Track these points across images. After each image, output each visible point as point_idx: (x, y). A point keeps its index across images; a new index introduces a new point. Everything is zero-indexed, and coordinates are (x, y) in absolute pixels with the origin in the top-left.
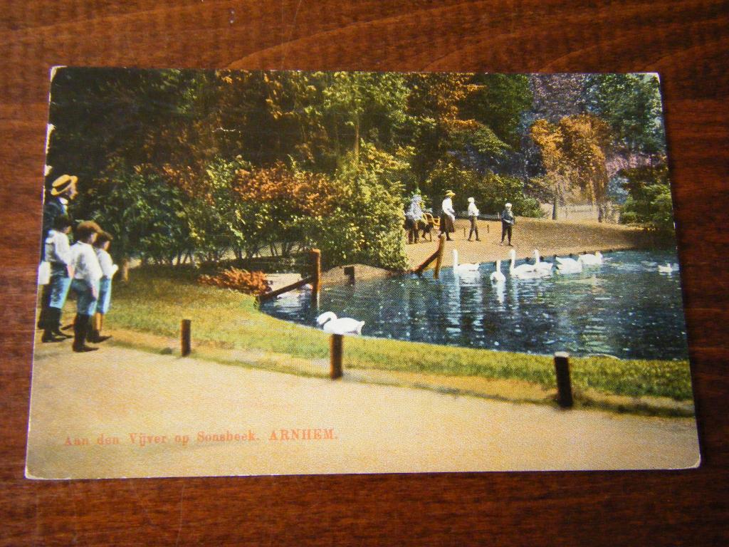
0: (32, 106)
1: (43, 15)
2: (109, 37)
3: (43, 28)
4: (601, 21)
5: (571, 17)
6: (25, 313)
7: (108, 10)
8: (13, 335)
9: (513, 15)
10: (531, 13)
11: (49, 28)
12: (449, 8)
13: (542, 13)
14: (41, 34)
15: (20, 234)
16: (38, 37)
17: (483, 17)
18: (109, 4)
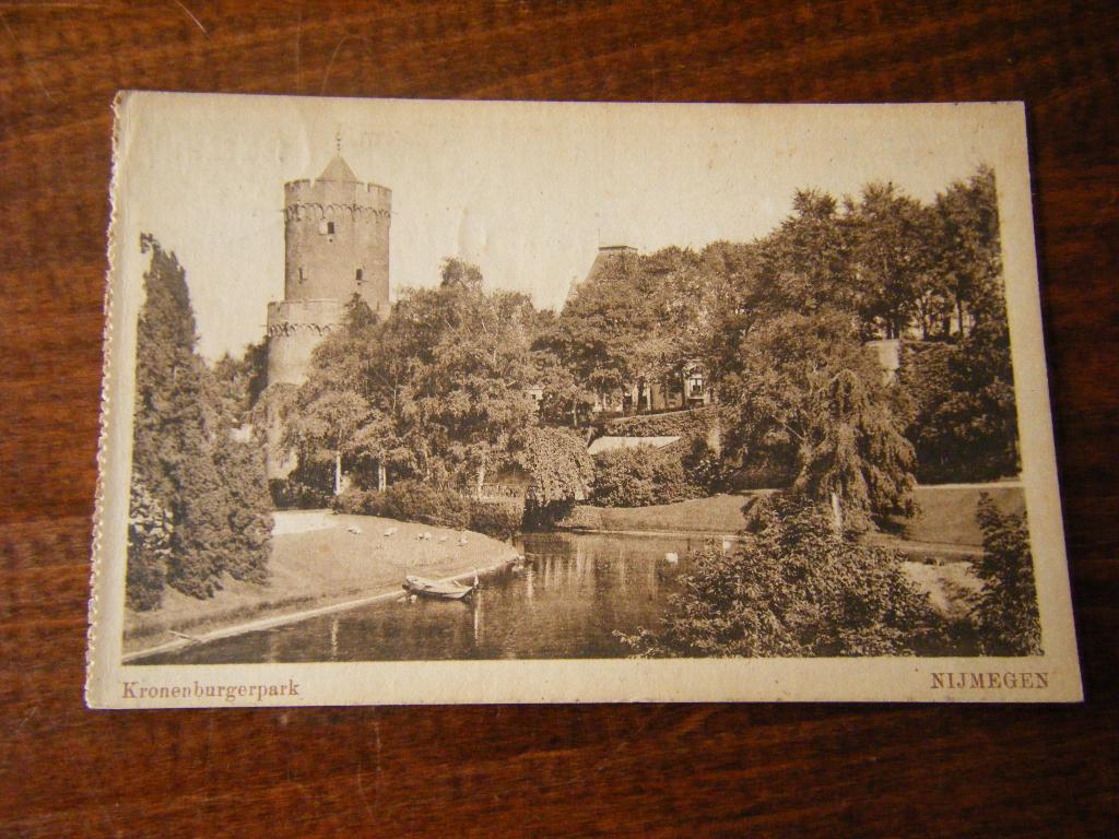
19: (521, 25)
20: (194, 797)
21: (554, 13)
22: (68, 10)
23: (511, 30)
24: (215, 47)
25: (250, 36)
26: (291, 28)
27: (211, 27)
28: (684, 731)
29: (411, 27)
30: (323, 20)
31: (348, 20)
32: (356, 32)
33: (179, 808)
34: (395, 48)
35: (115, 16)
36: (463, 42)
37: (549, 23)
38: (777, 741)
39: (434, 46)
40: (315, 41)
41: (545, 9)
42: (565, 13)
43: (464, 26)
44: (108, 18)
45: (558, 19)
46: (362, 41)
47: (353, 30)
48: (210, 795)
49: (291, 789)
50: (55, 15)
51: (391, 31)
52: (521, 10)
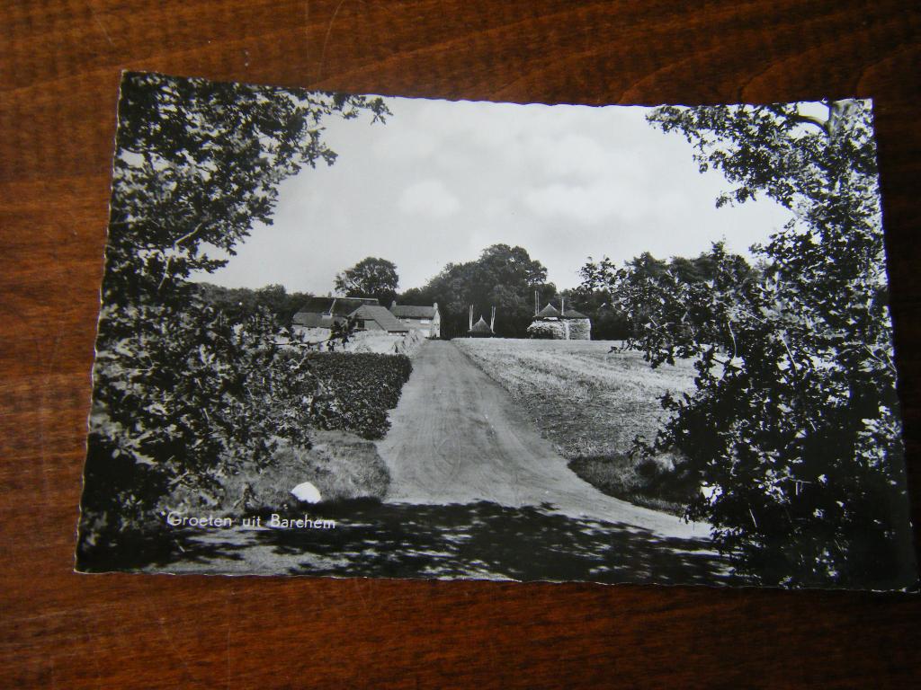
0: (12, 184)
1: (17, 75)
2: (99, 95)
3: (19, 90)
4: (693, 28)
5: (657, 26)
6: (19, 437)
7: (96, 62)
8: (8, 463)
9: (587, 28)
10: (608, 25)
11: (25, 90)
12: (507, 27)
13: (622, 23)
14: (16, 98)
15: (8, 341)
16: (12, 101)
17: (551, 34)
18: (96, 55)
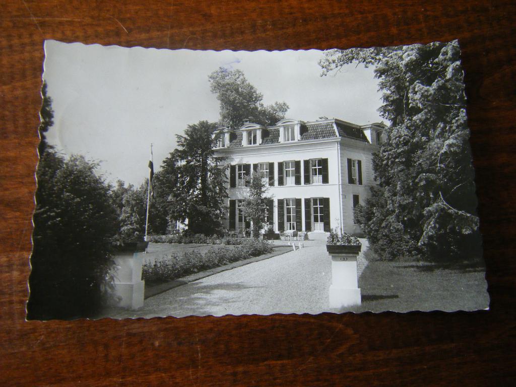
19: (268, 33)
20: (115, 379)
21: (283, 28)
22: (67, 21)
23: (263, 35)
24: (132, 39)
25: (147, 35)
26: (166, 32)
27: (130, 30)
28: (339, 352)
29: (219, 33)
30: (180, 28)
31: (191, 29)
32: (195, 34)
33: (108, 384)
34: (211, 42)
35: (88, 25)
36: (242, 40)
37: (280, 32)
38: (381, 358)
39: (229, 41)
40: (177, 38)
41: (279, 26)
42: (287, 28)
43: (242, 33)
44: (85, 25)
45: (285, 31)
46: (197, 39)
47: (193, 33)
48: (122, 378)
49: (159, 376)
50: (61, 23)
51: (210, 34)
52: (268, 26)
